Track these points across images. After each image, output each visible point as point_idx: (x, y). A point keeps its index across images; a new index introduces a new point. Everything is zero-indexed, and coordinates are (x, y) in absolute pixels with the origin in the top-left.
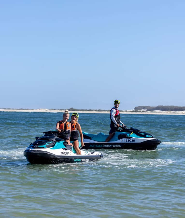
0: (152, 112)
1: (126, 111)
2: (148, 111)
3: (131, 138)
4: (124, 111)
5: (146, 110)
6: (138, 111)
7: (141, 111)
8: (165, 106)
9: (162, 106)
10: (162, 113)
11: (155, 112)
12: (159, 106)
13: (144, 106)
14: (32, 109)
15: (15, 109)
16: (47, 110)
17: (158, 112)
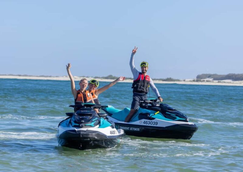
0: (220, 82)
1: (184, 81)
2: (215, 81)
3: (154, 119)
4: (182, 81)
5: (212, 79)
6: (201, 81)
7: (205, 81)
8: (238, 75)
9: (234, 75)
10: (233, 83)
11: (224, 82)
12: (230, 74)
13: (209, 74)
14: (57, 77)
15: (34, 76)
16: (76, 78)
17: (228, 83)
